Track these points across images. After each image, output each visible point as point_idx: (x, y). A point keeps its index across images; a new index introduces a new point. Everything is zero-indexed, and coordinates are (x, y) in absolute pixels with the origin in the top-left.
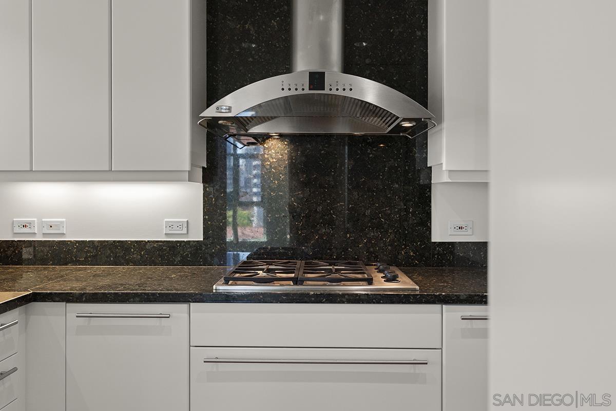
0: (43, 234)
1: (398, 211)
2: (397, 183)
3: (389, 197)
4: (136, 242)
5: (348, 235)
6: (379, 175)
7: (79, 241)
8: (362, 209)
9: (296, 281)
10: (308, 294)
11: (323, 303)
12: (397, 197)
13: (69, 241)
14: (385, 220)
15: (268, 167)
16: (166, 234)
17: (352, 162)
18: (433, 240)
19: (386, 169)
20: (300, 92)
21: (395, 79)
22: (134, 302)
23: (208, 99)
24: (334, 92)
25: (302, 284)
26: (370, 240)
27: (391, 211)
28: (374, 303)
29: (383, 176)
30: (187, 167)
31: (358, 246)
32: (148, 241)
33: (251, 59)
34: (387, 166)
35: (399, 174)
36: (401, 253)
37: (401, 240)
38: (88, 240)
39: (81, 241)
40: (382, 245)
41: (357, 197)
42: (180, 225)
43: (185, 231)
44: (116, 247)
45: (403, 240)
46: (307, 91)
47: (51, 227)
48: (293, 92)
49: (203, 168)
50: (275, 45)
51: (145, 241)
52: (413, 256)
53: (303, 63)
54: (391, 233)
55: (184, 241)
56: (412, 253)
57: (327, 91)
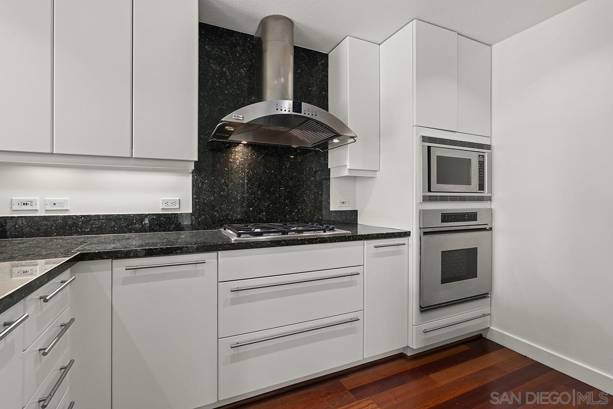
0: (46, 210)
3: (309, 185)
4: (138, 215)
7: (85, 215)
8: (294, 192)
10: (297, 239)
13: (74, 216)
15: (238, 164)
16: (162, 209)
18: (331, 209)
19: (308, 168)
25: (287, 234)
26: (299, 210)
28: (333, 242)
30: (195, 158)
31: (292, 214)
32: (148, 214)
36: (315, 217)
38: (93, 214)
39: (87, 215)
40: (305, 213)
41: (291, 185)
42: (174, 203)
43: (177, 206)
44: (120, 219)
46: (291, 113)
47: (55, 204)
48: (283, 112)
51: (145, 214)
52: (321, 219)
54: (310, 206)
55: (177, 214)
57: (302, 114)
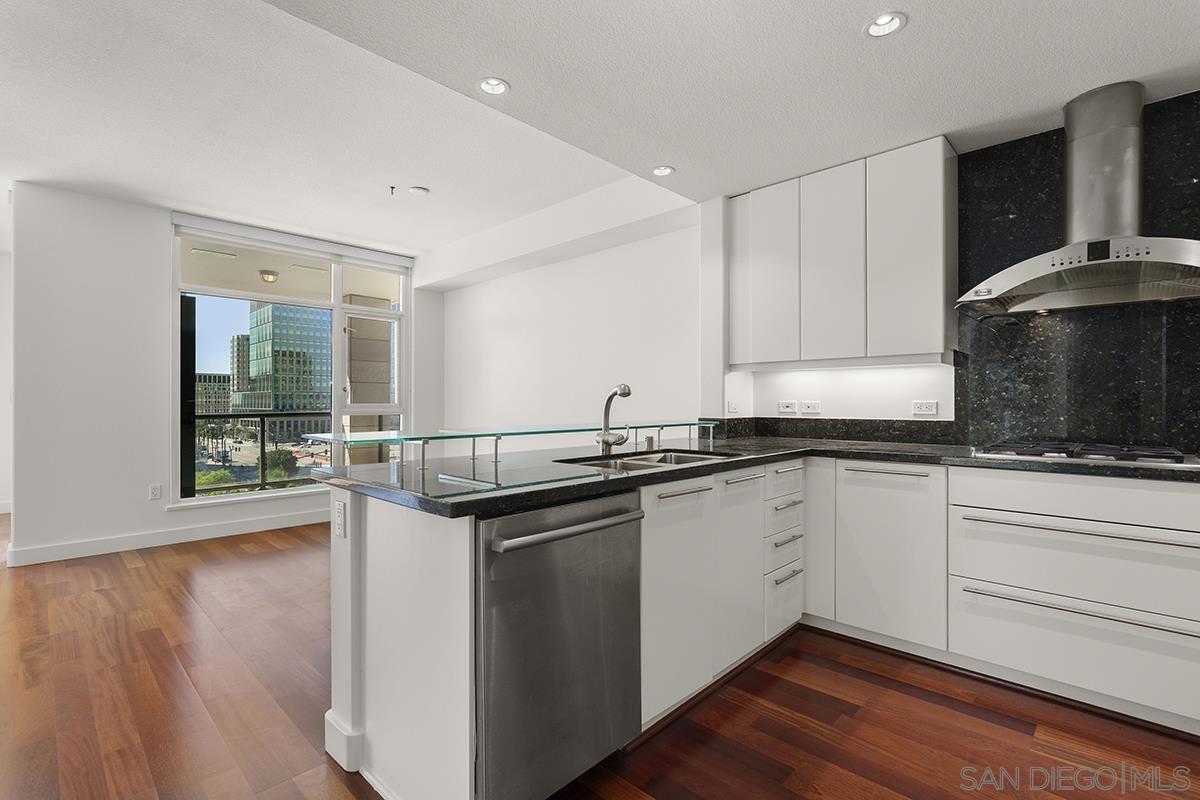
0: (803, 413)
4: (885, 421)
9: (1071, 455)
10: (1087, 465)
11: (1107, 476)
13: (823, 419)
16: (914, 414)
20: (1076, 264)
22: (895, 461)
23: (961, 284)
24: (1123, 258)
30: (941, 350)
32: (896, 421)
33: (1011, 238)
38: (840, 418)
39: (834, 419)
42: (929, 406)
43: (934, 412)
44: (866, 425)
46: (1085, 262)
47: (809, 407)
48: (1067, 266)
49: (955, 351)
50: (1043, 219)
51: (893, 420)
53: (1081, 232)
55: (933, 421)
57: (1112, 259)
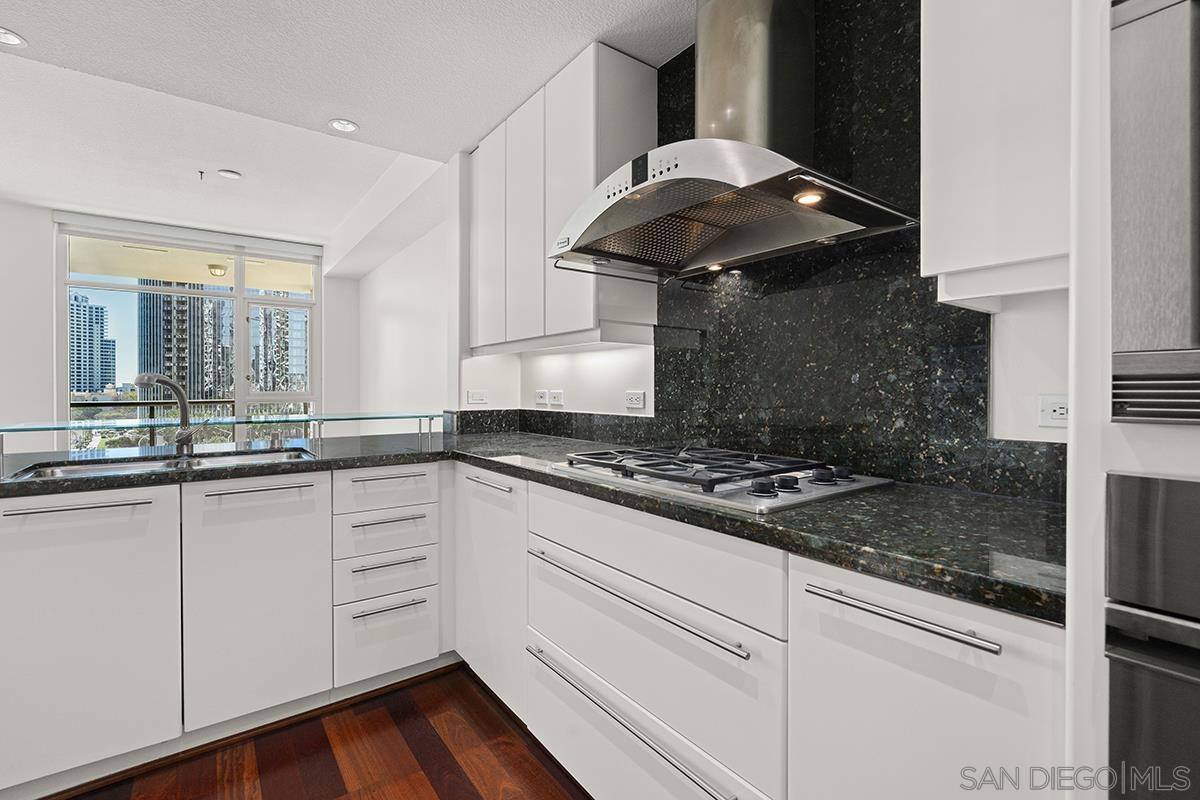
0: (551, 405)
1: (912, 375)
2: (910, 320)
3: (894, 349)
5: (823, 418)
6: (876, 309)
8: (844, 373)
12: (909, 348)
14: (886, 392)
17: (829, 293)
19: (889, 296)
21: (905, 120)
24: (658, 177)
27: (898, 375)
29: (883, 310)
31: (839, 438)
34: (891, 291)
35: (915, 303)
36: (918, 457)
37: (918, 432)
40: (881, 438)
41: (836, 352)
43: (641, 405)
45: (923, 432)
46: (630, 189)
47: (555, 398)
48: (619, 196)
49: (655, 326)
52: (943, 465)
54: (897, 417)
56: (941, 459)
57: (650, 180)
